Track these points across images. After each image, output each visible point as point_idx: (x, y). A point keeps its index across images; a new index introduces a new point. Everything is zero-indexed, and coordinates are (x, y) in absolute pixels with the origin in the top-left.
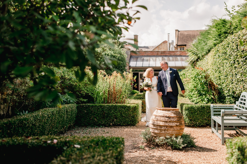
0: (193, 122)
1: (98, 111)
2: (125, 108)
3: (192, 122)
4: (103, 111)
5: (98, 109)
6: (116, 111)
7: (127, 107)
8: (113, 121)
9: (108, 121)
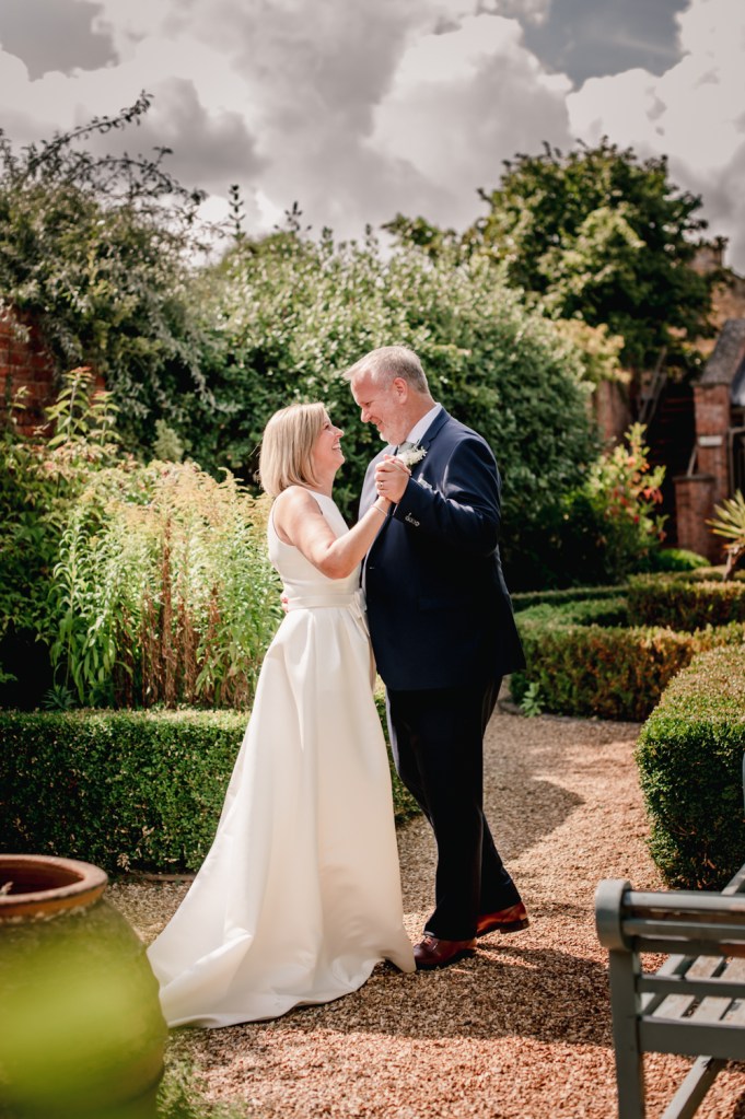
0: (706, 861)
1: (30, 766)
2: (210, 742)
3: (699, 860)
4: (60, 764)
5: (33, 751)
6: (145, 770)
7: (218, 736)
8: (136, 835)
9: (99, 836)
